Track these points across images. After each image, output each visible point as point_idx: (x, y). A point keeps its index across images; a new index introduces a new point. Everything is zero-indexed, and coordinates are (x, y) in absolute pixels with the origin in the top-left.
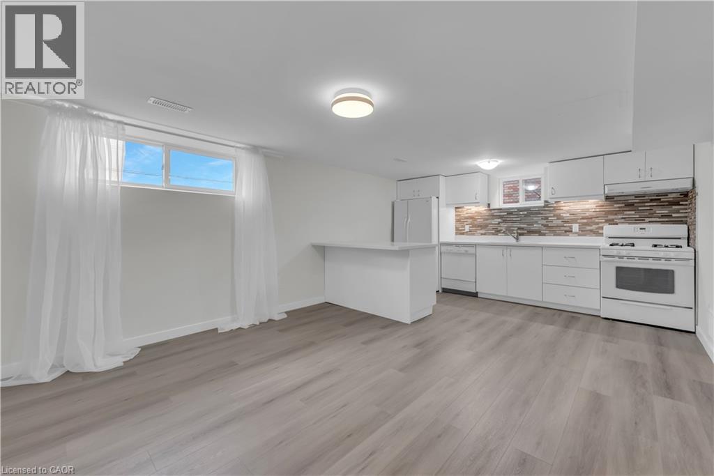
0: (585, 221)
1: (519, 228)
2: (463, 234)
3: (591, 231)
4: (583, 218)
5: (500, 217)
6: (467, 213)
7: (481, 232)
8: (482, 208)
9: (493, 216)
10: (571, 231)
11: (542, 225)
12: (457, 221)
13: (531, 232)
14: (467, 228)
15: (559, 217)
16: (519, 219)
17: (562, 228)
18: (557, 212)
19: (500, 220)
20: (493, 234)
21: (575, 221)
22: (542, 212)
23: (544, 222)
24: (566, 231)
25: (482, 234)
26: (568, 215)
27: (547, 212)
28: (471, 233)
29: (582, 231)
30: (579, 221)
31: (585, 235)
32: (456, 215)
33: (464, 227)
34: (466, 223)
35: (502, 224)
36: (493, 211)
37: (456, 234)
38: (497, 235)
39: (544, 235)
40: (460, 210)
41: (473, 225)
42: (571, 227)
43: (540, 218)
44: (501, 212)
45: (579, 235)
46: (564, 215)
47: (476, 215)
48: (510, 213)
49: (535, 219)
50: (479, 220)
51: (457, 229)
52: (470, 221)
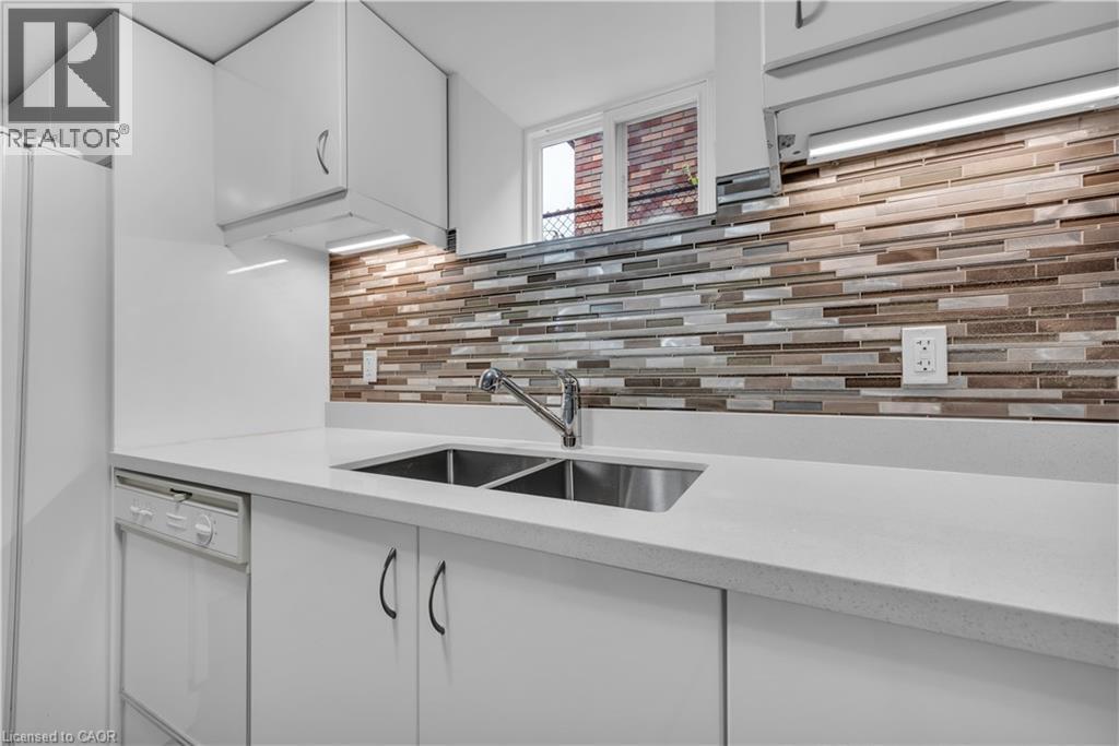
0: (997, 300)
1: (589, 365)
2: (353, 395)
3: (1048, 375)
4: (981, 280)
5: (502, 300)
6: (371, 291)
7: (429, 383)
8: (428, 261)
9: (473, 302)
10: (894, 381)
11: (707, 337)
12: (339, 330)
13: (647, 387)
14: (370, 366)
15: (805, 283)
16: (583, 307)
17: (829, 360)
18: (800, 246)
19: (494, 319)
20: (471, 397)
21: (916, 304)
22: (703, 255)
23: (715, 320)
24: (856, 380)
25: (428, 397)
26: (869, 264)
27: (737, 252)
28: (383, 390)
29: (976, 378)
30: (946, 303)
31: (995, 409)
32: (334, 301)
33: (360, 360)
34: (366, 339)
35: (508, 343)
36: (468, 271)
37: (333, 397)
38: (486, 400)
39: (716, 403)
40: (347, 274)
41: (395, 351)
42: (889, 353)
43: (694, 298)
44: (501, 274)
45: (952, 407)
46: (843, 266)
47: (402, 294)
48: (542, 278)
49: (666, 300)
50: (412, 323)
51: (337, 371)
52: (381, 326)
